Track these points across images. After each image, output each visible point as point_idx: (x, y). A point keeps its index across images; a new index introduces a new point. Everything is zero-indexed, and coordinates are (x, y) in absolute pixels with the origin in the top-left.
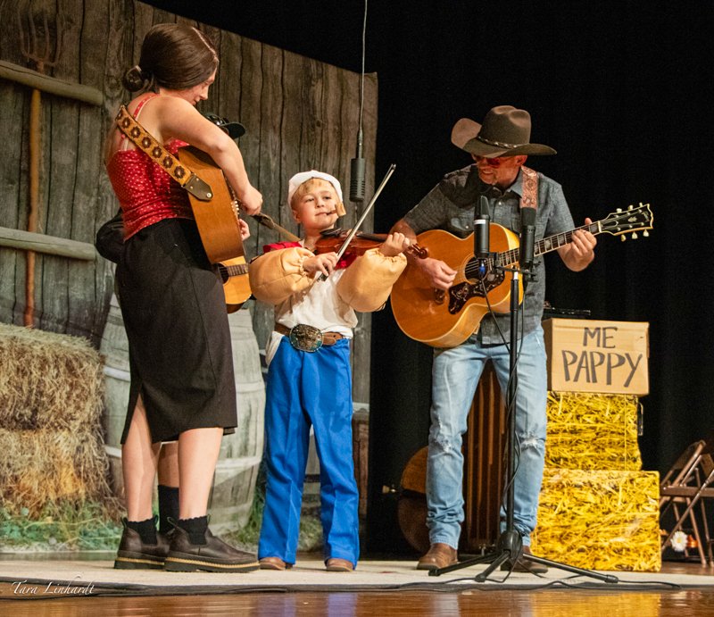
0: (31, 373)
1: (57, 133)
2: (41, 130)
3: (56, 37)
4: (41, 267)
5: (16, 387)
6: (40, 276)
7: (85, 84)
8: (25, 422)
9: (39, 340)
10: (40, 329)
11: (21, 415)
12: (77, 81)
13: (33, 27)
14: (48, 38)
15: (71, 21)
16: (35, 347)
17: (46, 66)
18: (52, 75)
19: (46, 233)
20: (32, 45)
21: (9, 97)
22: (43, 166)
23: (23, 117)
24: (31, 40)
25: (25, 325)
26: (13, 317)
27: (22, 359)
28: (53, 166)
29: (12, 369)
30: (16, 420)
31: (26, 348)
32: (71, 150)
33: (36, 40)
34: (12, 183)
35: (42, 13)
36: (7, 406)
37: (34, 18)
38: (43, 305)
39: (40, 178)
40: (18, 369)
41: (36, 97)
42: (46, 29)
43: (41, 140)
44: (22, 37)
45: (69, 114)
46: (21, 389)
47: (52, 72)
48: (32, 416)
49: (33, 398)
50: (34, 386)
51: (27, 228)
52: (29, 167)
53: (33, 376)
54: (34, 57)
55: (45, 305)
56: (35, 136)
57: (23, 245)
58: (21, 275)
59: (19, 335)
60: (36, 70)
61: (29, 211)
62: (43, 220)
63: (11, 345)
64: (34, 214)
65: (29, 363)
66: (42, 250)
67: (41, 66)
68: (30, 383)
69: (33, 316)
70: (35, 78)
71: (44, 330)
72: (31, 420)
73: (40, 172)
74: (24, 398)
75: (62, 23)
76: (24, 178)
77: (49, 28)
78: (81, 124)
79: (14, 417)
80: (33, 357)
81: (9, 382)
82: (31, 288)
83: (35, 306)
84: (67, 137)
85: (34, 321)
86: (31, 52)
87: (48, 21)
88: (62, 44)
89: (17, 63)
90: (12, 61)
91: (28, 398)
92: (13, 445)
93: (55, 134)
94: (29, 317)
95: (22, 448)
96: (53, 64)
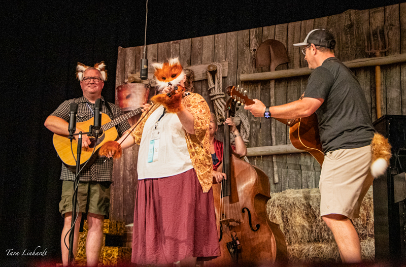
1: (389, 83)
2: (381, 85)
3: (384, 37)
7: (403, 52)
12: (399, 53)
13: (372, 37)
14: (380, 39)
15: (393, 25)
17: (381, 53)
18: (386, 55)
20: (371, 46)
21: (362, 75)
22: (382, 102)
23: (371, 82)
24: (371, 43)
28: (388, 100)
32: (397, 89)
33: (373, 43)
35: (377, 29)
37: (373, 33)
39: (382, 108)
41: (378, 69)
42: (379, 35)
43: (381, 90)
44: (366, 44)
45: (395, 72)
47: (385, 54)
52: (376, 105)
54: (373, 51)
56: (379, 89)
60: (375, 56)
67: (378, 53)
70: (376, 61)
73: (382, 105)
75: (387, 29)
76: (373, 111)
77: (380, 34)
78: (402, 74)
84: (394, 83)
86: (371, 50)
87: (380, 31)
88: (388, 38)
89: (364, 58)
90: (361, 58)
93: (388, 84)
96: (385, 50)
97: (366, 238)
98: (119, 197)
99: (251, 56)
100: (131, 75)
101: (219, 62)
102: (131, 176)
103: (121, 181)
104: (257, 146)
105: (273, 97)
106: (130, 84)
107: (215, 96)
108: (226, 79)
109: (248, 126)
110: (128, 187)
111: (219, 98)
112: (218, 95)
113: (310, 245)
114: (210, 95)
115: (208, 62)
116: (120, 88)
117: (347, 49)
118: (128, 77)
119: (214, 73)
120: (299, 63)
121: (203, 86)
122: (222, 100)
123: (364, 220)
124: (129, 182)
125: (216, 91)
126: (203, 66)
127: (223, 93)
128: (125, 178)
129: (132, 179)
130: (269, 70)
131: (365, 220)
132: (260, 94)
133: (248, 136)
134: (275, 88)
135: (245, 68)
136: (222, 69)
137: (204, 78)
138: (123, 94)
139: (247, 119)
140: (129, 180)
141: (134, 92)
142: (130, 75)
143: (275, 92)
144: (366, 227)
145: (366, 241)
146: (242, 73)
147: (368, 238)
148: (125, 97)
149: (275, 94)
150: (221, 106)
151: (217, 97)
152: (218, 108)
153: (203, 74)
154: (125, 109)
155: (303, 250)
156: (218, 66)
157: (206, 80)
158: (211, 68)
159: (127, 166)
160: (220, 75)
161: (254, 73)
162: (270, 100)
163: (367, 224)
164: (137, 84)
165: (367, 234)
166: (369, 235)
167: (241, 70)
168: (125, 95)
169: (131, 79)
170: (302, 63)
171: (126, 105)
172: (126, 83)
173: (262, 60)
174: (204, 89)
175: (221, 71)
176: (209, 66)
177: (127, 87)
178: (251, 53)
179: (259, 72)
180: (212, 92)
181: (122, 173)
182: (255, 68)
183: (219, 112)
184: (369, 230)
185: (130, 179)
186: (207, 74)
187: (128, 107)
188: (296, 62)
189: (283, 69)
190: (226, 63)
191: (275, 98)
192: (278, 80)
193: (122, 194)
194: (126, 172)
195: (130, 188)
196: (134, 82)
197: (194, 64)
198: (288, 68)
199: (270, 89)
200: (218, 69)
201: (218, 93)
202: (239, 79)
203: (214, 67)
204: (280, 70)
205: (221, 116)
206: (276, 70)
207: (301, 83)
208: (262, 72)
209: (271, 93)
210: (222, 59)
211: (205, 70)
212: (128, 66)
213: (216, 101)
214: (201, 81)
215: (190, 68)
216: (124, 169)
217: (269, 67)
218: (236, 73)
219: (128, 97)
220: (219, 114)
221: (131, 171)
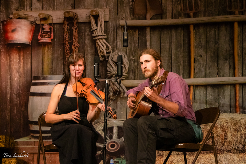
0: (241, 131)
2: (238, 37)
4: (241, 89)
5: (235, 137)
6: (241, 93)
8: (240, 150)
9: (243, 117)
10: (243, 113)
11: (238, 147)
14: (239, 1)
16: (242, 121)
17: (239, 12)
18: (243, 14)
19: (242, 76)
20: (231, 6)
21: (223, 29)
22: (239, 50)
23: (230, 34)
24: (231, 4)
25: (236, 112)
26: (231, 110)
27: (236, 126)
28: (243, 49)
29: (233, 130)
30: (236, 150)
31: (238, 121)
33: (233, 4)
34: (226, 60)
36: (231, 144)
38: (243, 104)
39: (238, 55)
40: (235, 130)
41: (236, 25)
43: (238, 41)
44: (228, 4)
46: (237, 137)
48: (243, 148)
49: (243, 140)
50: (243, 136)
51: (234, 75)
52: (234, 52)
53: (242, 132)
54: (233, 10)
55: (244, 104)
56: (236, 39)
57: (233, 82)
58: (233, 94)
59: (234, 117)
60: (234, 14)
61: (234, 69)
62: (240, 71)
63: (231, 121)
64: (237, 70)
65: (240, 127)
66: (241, 83)
67: (237, 12)
68: (241, 135)
69: (239, 109)
70: (234, 18)
71: (245, 114)
72: (243, 149)
73: (238, 53)
74: (239, 141)
76: (232, 57)
79: (235, 149)
80: (241, 125)
81: (232, 135)
82: (238, 98)
83: (239, 105)
85: (240, 111)
86: (231, 9)
89: (225, 15)
90: (223, 15)
91: (240, 141)
92: (236, 159)
93: (244, 36)
94: (238, 109)
95: (240, 160)
96: (243, 10)
97: (224, 152)
98: (7, 117)
99: (130, 6)
100: (16, 12)
101: (101, 8)
102: (18, 99)
103: (8, 102)
104: (134, 79)
105: (149, 41)
106: (15, 20)
107: (98, 36)
108: (108, 23)
109: (127, 63)
110: (15, 108)
111: (101, 38)
112: (100, 36)
113: (179, 157)
114: (93, 35)
115: (91, 7)
116: (5, 23)
117: (212, 7)
118: (12, 13)
119: (96, 17)
120: (171, 15)
121: (86, 27)
122: (104, 40)
123: (222, 139)
124: (16, 105)
125: (99, 32)
126: (86, 10)
127: (105, 35)
128: (11, 100)
129: (18, 102)
130: (145, 19)
131: (224, 139)
132: (137, 38)
133: (127, 71)
134: (151, 34)
135: (124, 16)
136: (104, 14)
137: (87, 20)
138: (9, 28)
139: (126, 57)
140: (16, 103)
141: (19, 27)
142: (14, 12)
143: (150, 37)
144: (224, 145)
145: (224, 155)
146: (122, 19)
147: (226, 152)
148: (10, 30)
149: (151, 39)
150: (103, 45)
151: (99, 37)
152: (99, 46)
153: (86, 17)
154: (11, 41)
155: (173, 160)
156: (100, 12)
157: (89, 23)
158: (94, 13)
159: (13, 91)
160: (102, 20)
161: (132, 20)
162: (146, 43)
163: (224, 142)
164: (22, 20)
165: (225, 149)
166: (226, 150)
167: (121, 16)
168: (10, 29)
169: (16, 15)
170: (173, 15)
171: (12, 38)
172: (11, 18)
173: (139, 9)
174: (87, 30)
175: (102, 15)
176: (92, 11)
177: (12, 22)
178: (129, 3)
179: (136, 20)
180: (94, 32)
181: (8, 96)
182: (133, 16)
183: (101, 50)
184: (227, 146)
185: (17, 101)
186: (90, 18)
187: (13, 39)
188: (169, 14)
189: (157, 19)
190: (107, 10)
191: (151, 42)
192: (153, 28)
193: (9, 114)
194: (13, 96)
195: (17, 109)
196: (20, 18)
197: (78, 8)
198: (162, 19)
199: (146, 34)
200: (100, 14)
201: (101, 34)
202: (119, 24)
203: (96, 12)
204: (155, 19)
205: (103, 53)
206: (151, 19)
207: (173, 32)
208: (139, 19)
209: (147, 37)
210: (104, 6)
211: (88, 14)
212: (13, 3)
213: (98, 41)
214: (84, 23)
215: (73, 11)
216: (11, 93)
217: (146, 16)
218: (116, 19)
219: (13, 31)
220: (100, 51)
221: (18, 95)
